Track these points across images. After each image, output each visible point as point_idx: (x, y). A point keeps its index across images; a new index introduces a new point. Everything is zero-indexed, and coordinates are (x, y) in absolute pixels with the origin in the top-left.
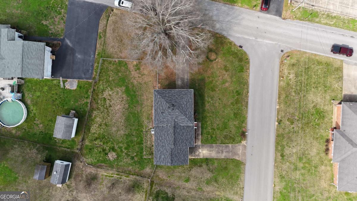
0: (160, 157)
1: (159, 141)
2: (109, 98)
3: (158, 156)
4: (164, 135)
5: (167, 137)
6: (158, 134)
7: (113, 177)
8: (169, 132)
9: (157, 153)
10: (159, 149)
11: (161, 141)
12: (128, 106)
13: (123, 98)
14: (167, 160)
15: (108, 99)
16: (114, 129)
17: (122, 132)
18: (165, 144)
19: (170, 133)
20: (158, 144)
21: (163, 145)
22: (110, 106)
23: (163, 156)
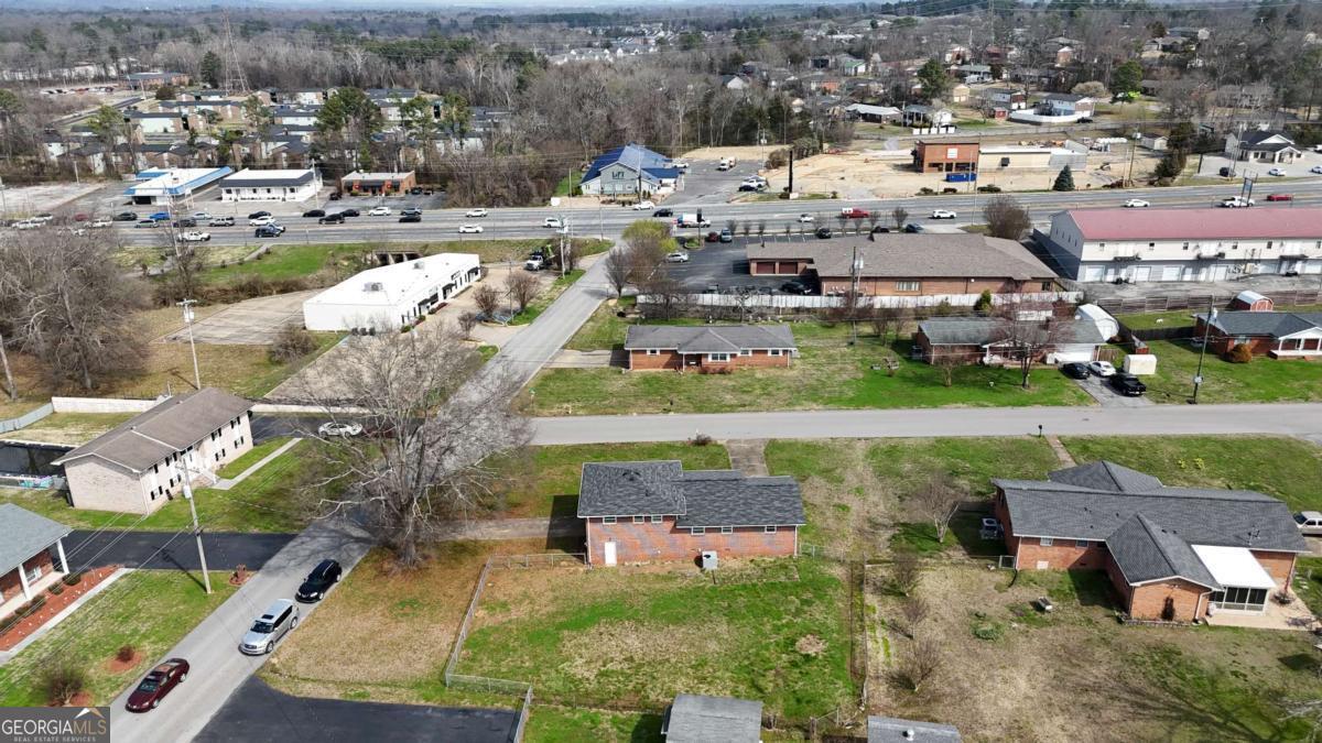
0: (780, 510)
1: (733, 514)
2: (601, 663)
3: (779, 514)
4: (714, 501)
5: (718, 494)
6: (713, 516)
7: (885, 641)
8: (705, 491)
9: (771, 518)
10: (758, 514)
11: (733, 510)
12: (628, 620)
13: (601, 634)
14: (783, 494)
15: (604, 666)
16: (712, 646)
17: (723, 628)
18: (740, 499)
19: (705, 488)
20: (744, 516)
21: (744, 504)
22: (631, 659)
23: (777, 504)
